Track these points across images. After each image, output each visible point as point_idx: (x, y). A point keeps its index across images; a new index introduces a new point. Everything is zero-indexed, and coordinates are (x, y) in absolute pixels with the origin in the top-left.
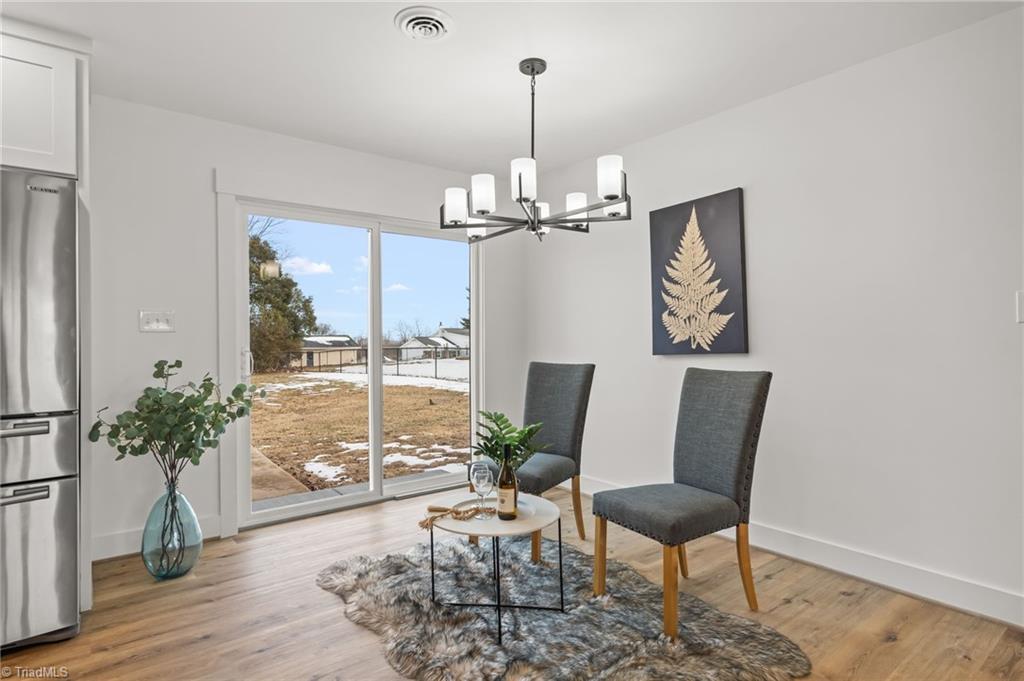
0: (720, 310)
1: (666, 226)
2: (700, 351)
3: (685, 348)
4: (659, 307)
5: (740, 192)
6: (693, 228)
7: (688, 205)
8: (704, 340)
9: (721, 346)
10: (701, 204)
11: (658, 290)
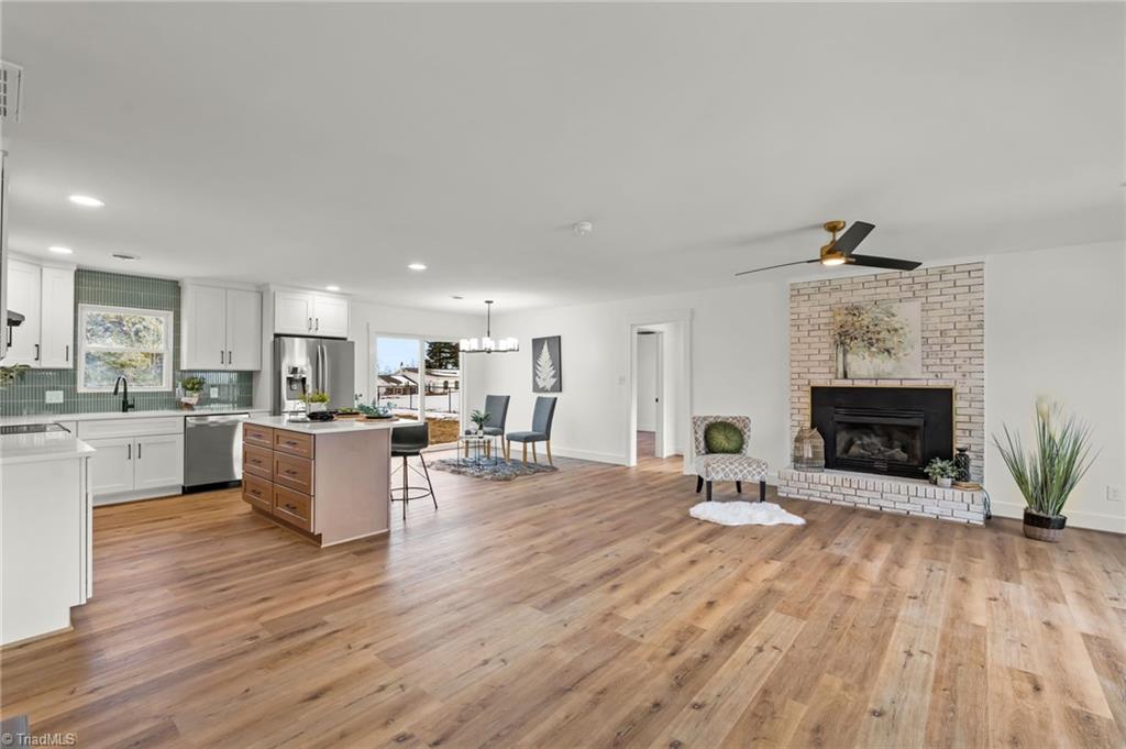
0: (554, 377)
1: (537, 344)
2: (547, 391)
3: (544, 390)
4: (535, 375)
5: (559, 337)
6: (545, 347)
7: (544, 339)
8: (549, 387)
9: (553, 389)
10: (548, 339)
11: (535, 368)
